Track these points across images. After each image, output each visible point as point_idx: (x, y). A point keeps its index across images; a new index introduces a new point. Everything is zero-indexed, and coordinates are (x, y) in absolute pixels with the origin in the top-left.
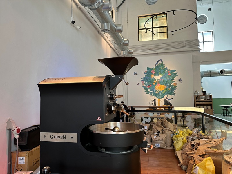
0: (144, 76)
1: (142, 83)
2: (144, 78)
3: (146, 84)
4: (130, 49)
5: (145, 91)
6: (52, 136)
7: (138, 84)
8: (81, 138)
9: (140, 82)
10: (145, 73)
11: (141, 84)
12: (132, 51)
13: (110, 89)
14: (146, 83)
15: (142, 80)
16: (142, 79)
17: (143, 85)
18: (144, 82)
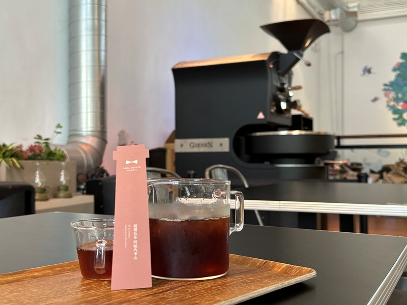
0: (392, 76)
1: (386, 95)
2: (392, 84)
3: (397, 100)
4: (350, 5)
5: (395, 119)
6: (192, 145)
7: (375, 100)
8: (235, 145)
9: (381, 94)
10: (395, 70)
11: (383, 101)
12: (356, 9)
13: (279, 74)
14: (397, 94)
15: (385, 90)
16: (386, 85)
17: (388, 102)
18: (392, 95)
